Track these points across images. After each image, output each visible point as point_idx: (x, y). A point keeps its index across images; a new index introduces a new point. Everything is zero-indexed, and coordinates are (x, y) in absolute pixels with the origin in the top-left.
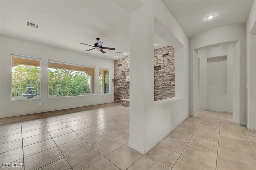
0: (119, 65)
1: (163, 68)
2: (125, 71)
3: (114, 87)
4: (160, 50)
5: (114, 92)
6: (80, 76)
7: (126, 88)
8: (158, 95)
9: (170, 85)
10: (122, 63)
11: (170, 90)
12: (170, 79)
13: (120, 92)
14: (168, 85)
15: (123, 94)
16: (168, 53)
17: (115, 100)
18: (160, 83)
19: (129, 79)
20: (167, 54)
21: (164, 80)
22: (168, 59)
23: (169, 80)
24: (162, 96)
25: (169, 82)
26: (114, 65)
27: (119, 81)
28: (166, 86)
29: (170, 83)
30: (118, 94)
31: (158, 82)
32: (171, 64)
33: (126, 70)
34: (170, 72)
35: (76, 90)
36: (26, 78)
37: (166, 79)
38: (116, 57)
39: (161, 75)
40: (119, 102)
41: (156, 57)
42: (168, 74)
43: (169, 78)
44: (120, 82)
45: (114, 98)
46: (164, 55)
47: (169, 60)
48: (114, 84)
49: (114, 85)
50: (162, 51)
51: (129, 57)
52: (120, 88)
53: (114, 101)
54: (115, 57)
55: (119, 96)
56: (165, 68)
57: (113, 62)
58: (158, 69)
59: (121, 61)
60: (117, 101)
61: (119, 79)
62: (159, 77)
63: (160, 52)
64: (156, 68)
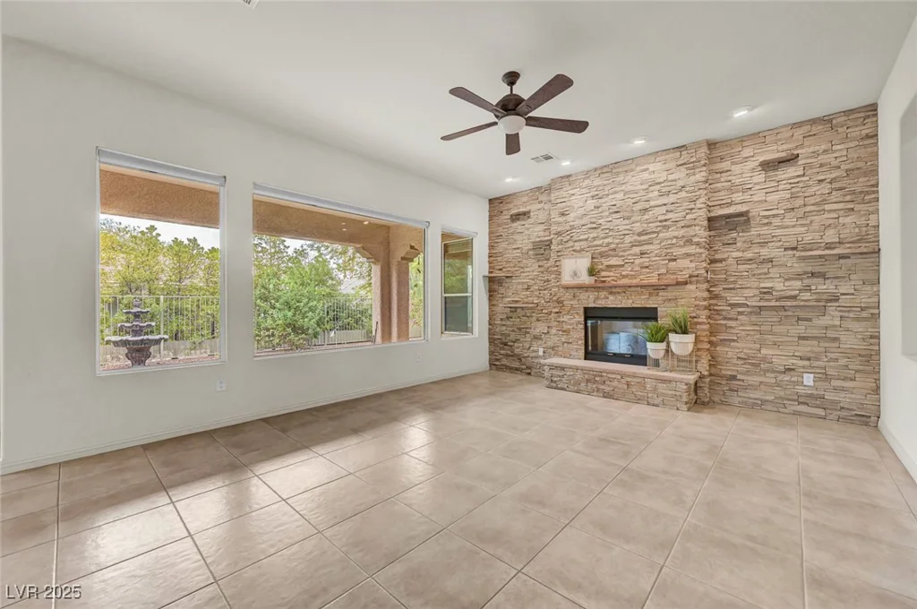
0: (516, 217)
1: (766, 221)
2: (551, 241)
3: (491, 305)
4: (745, 144)
5: (490, 329)
6: (312, 266)
7: (556, 310)
8: (734, 341)
9: (806, 296)
10: (534, 207)
11: (810, 320)
12: (806, 273)
13: (520, 329)
14: (794, 298)
15: (536, 338)
16: (795, 152)
17: (497, 360)
18: (747, 291)
19: (575, 274)
20: (791, 160)
21: (766, 274)
22: (796, 180)
23: (799, 276)
24: (758, 346)
25: (798, 284)
26: (490, 216)
27: (519, 283)
28: (782, 304)
29: (807, 288)
30: (512, 337)
31: (732, 286)
32: (812, 200)
33: (559, 234)
34: (808, 238)
35: (310, 322)
36: (119, 271)
37: (783, 270)
38: (516, 180)
39: (749, 255)
40: (517, 369)
41: (719, 175)
42: (795, 249)
43: (800, 267)
44: (520, 287)
45: (491, 353)
46: (768, 166)
47: (801, 185)
48: (490, 296)
49: (490, 300)
50: (757, 146)
51: (571, 179)
52: (519, 310)
53: (491, 365)
54: (509, 180)
55: (516, 345)
56: (776, 221)
57: (487, 206)
58: (735, 229)
59: (525, 199)
60: (507, 367)
61: (517, 273)
62: (739, 261)
63: (747, 152)
64: (723, 225)
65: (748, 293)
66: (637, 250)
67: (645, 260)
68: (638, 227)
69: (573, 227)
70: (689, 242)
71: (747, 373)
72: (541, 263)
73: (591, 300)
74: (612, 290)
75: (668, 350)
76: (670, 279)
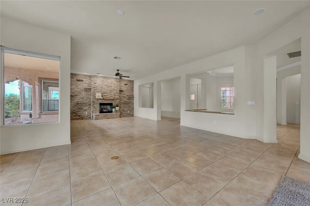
0: (79, 80)
1: (125, 91)
2: (91, 88)
10: (84, 79)
11: (129, 105)
13: (80, 109)
15: (85, 110)
20: (127, 84)
22: (127, 87)
27: (79, 97)
28: (126, 102)
29: (128, 101)
30: (77, 110)
32: (129, 90)
34: (129, 94)
37: (126, 98)
39: (123, 96)
40: (78, 119)
42: (127, 96)
43: (128, 98)
46: (125, 84)
49: (71, 101)
52: (79, 104)
55: (78, 113)
57: (70, 75)
59: (82, 77)
60: (74, 119)
61: (79, 95)
62: (122, 97)
63: (123, 82)
64: (121, 91)
65: (123, 101)
66: (110, 93)
67: (111, 95)
68: (110, 89)
69: (97, 87)
70: (117, 93)
71: (123, 112)
72: (86, 93)
73: (101, 102)
74: (106, 100)
75: (116, 110)
76: (114, 99)
